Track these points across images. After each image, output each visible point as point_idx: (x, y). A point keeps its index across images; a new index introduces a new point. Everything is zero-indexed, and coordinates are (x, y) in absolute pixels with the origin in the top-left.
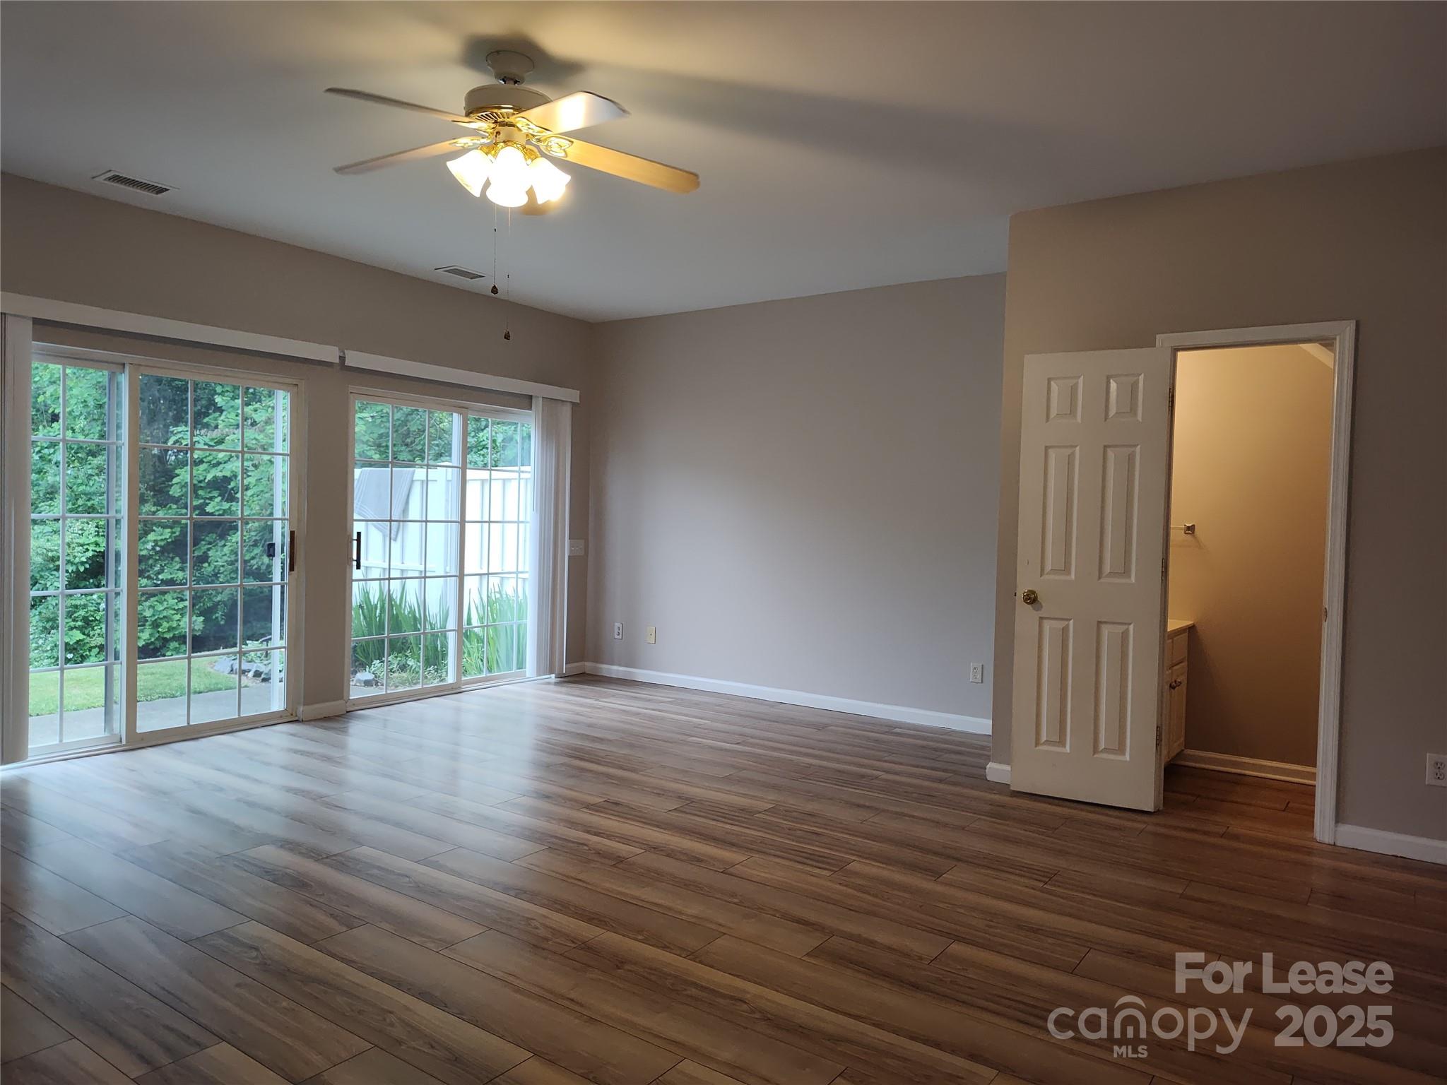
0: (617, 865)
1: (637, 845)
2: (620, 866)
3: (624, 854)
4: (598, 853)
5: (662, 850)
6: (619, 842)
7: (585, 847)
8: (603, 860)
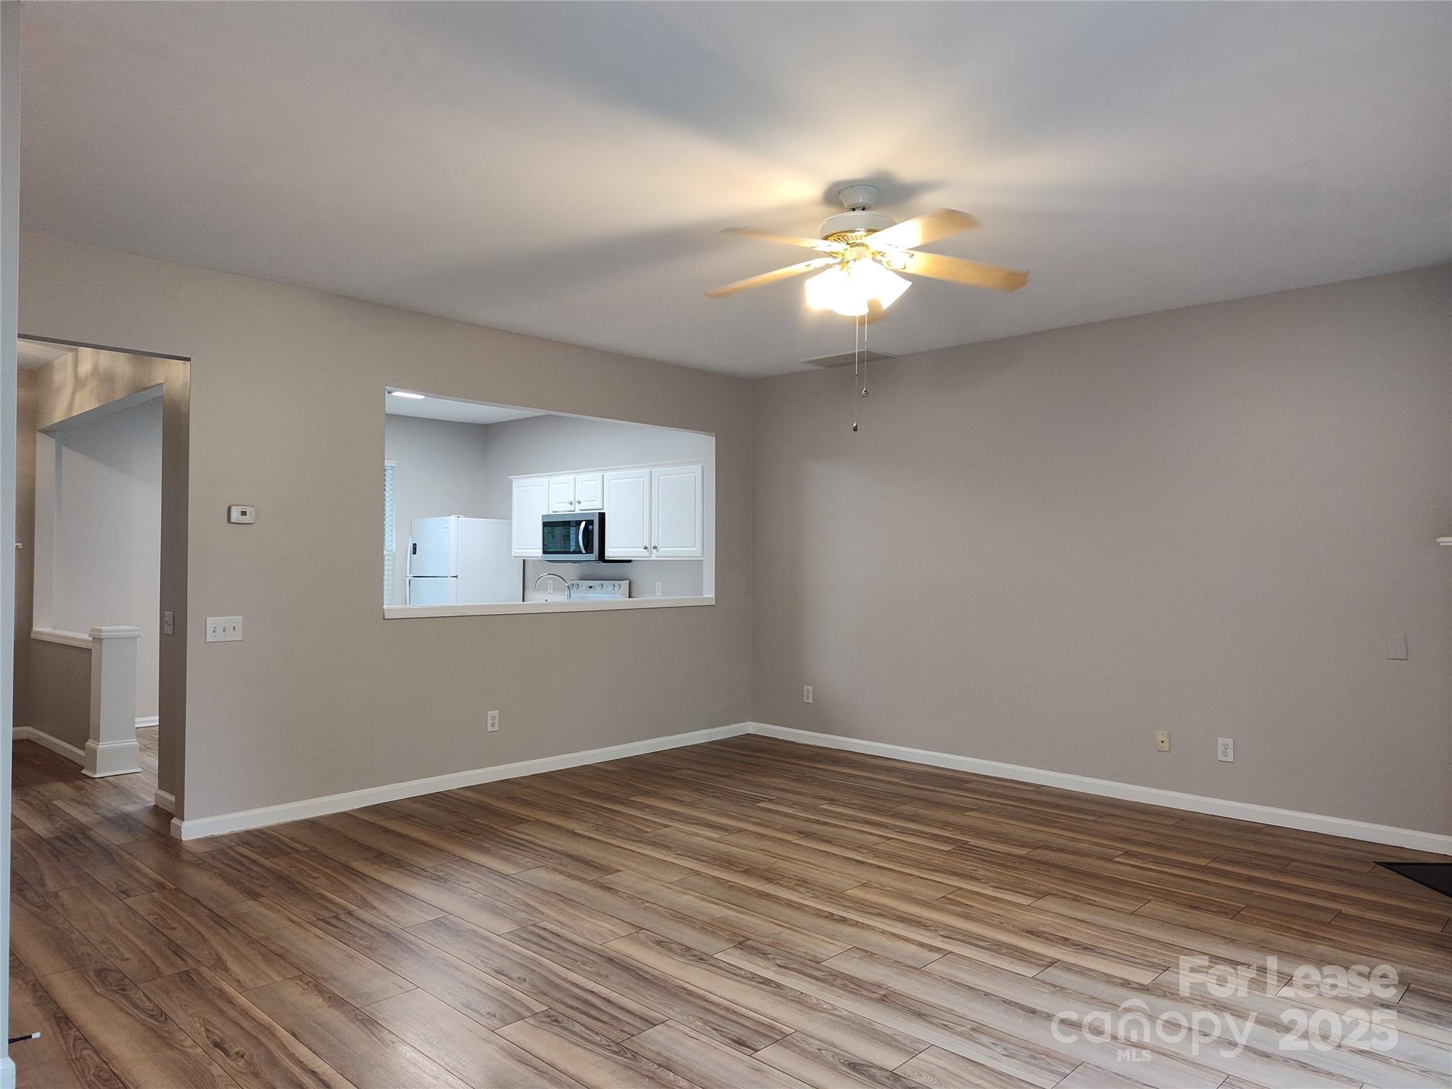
0: (745, 939)
1: (722, 965)
2: (741, 939)
3: (737, 953)
4: (764, 955)
5: (694, 956)
6: (740, 968)
7: (778, 962)
8: (759, 946)
